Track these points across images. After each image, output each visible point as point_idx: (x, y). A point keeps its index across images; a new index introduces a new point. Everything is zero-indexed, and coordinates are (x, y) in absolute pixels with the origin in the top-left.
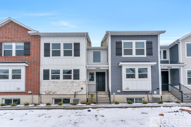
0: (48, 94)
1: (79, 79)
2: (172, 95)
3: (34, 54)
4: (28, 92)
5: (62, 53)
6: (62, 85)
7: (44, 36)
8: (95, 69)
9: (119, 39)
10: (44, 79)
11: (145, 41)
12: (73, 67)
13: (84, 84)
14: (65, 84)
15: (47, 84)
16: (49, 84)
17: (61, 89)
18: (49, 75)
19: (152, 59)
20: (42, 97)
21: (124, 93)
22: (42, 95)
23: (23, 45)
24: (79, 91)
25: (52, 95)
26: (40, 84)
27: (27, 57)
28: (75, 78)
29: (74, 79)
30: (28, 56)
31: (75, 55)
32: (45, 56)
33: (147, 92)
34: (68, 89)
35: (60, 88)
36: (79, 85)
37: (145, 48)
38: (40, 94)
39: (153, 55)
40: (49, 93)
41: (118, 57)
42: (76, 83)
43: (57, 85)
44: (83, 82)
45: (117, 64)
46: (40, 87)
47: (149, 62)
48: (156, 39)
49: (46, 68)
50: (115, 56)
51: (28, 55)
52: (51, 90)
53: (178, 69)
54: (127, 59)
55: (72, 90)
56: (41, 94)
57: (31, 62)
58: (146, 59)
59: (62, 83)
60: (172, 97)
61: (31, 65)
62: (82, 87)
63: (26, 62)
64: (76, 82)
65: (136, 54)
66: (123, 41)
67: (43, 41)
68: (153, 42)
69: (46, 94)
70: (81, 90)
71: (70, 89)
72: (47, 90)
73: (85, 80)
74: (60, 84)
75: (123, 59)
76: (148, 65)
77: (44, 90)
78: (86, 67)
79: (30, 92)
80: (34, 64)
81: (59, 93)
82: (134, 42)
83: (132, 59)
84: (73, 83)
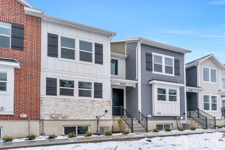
0: (55, 119)
1: (101, 97)
2: (194, 121)
3: (32, 48)
4: (21, 116)
5: (77, 55)
6: (78, 105)
7: (48, 22)
8: (120, 84)
9: (149, 50)
10: (48, 94)
11: (173, 58)
12: (93, 78)
13: (109, 104)
14: (81, 104)
15: (53, 102)
16: (56, 103)
17: (77, 112)
18: (56, 88)
19: (179, 79)
20: (44, 124)
21: (154, 118)
22: (44, 122)
23: (10, 28)
24: (103, 115)
25: (62, 122)
26: (41, 102)
27: (17, 52)
28: (97, 95)
29: (95, 97)
30: (19, 50)
31: (96, 62)
32: (49, 55)
33: (175, 118)
34: (87, 112)
35: (74, 109)
36: (102, 107)
37: (173, 66)
38: (41, 118)
39: (181, 76)
40: (57, 117)
41: (149, 72)
42: (98, 103)
43: (69, 105)
44: (108, 103)
45: (147, 81)
46: (41, 107)
47: (177, 83)
48: (182, 57)
49: (52, 76)
50: (145, 70)
51: (21, 48)
52: (59, 113)
53: (196, 93)
54: (157, 76)
55: (92, 114)
56: (43, 120)
57: (26, 62)
58: (174, 79)
59: (77, 102)
60: (195, 123)
61: (26, 67)
62: (106, 110)
63: (16, 60)
64: (98, 101)
65: (166, 72)
66: (153, 54)
67: (46, 30)
68: (180, 61)
69: (52, 119)
70: (104, 113)
71: (89, 112)
72: (53, 112)
73: (110, 100)
74: (75, 104)
75: (153, 76)
76: (176, 87)
77: (48, 113)
78: (111, 81)
79: (25, 116)
80: (31, 67)
81: (72, 118)
82: (164, 56)
83: (162, 77)
84: (94, 103)
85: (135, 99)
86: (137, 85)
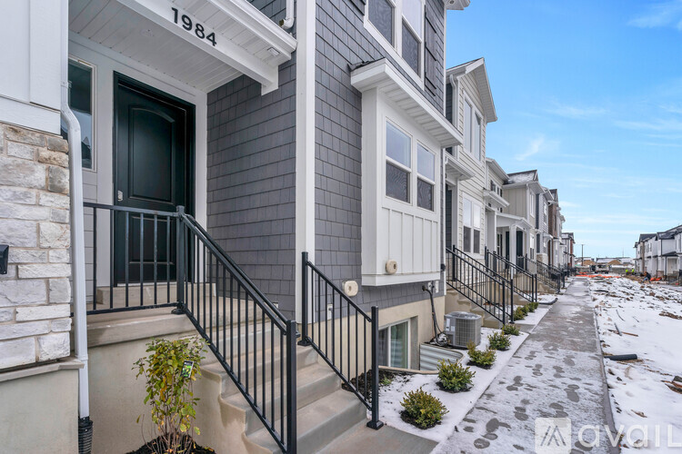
2: (458, 296)
37: (422, 41)
39: (437, 99)
41: (350, 10)
45: (345, 65)
48: (440, 18)
65: (403, 55)
68: (436, 28)
75: (366, 45)
76: (434, 140)
85: (270, 171)
86: (287, 69)
